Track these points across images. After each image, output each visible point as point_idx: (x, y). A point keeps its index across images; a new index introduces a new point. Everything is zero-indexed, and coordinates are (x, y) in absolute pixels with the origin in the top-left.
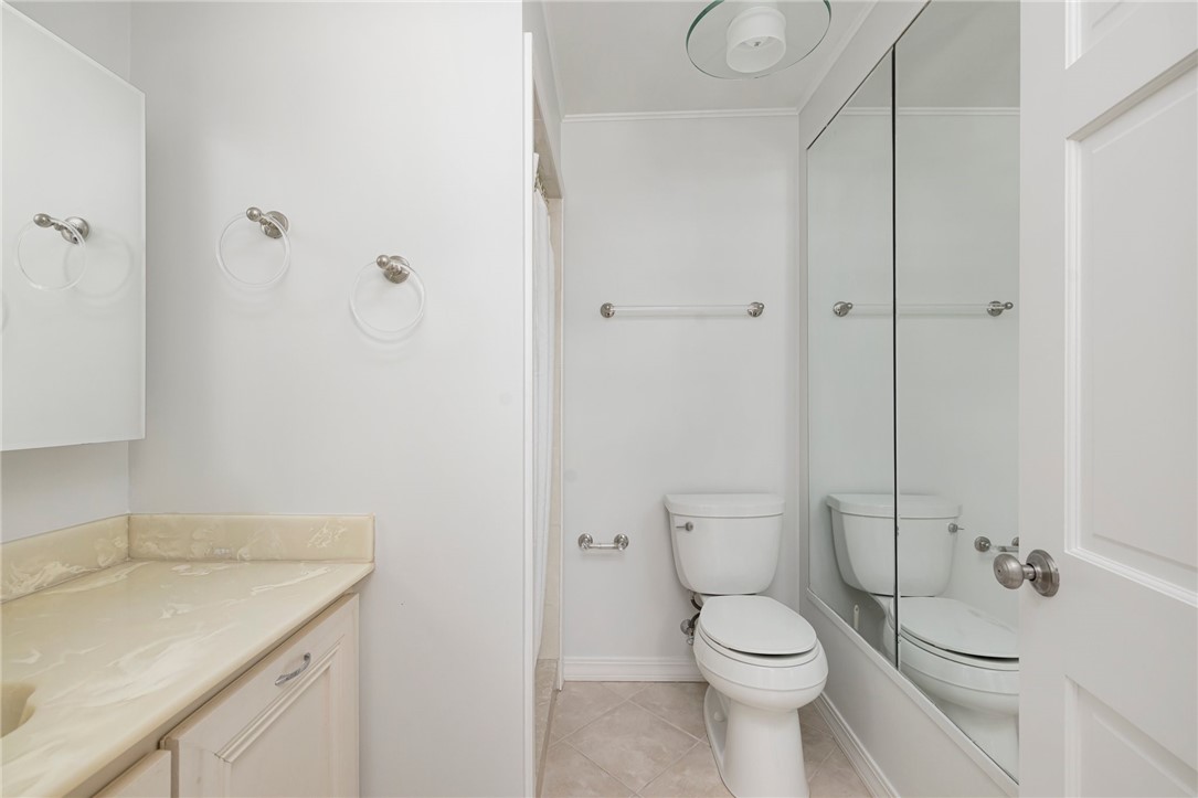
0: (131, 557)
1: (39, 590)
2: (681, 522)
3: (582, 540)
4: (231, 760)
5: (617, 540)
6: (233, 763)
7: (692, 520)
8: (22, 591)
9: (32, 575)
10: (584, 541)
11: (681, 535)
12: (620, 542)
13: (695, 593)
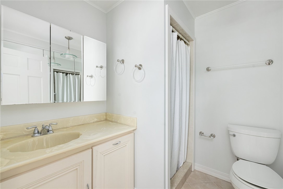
0: (106, 120)
1: (94, 122)
2: (232, 133)
3: (200, 133)
4: (104, 155)
5: (212, 135)
6: (104, 156)
7: (236, 134)
8: (91, 122)
9: (93, 120)
10: (201, 133)
11: (232, 137)
12: (213, 136)
13: (238, 158)
